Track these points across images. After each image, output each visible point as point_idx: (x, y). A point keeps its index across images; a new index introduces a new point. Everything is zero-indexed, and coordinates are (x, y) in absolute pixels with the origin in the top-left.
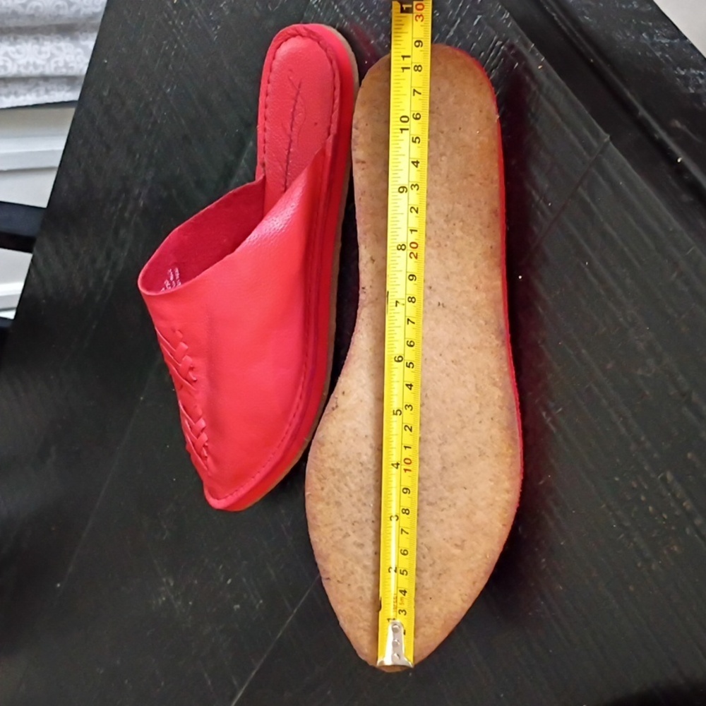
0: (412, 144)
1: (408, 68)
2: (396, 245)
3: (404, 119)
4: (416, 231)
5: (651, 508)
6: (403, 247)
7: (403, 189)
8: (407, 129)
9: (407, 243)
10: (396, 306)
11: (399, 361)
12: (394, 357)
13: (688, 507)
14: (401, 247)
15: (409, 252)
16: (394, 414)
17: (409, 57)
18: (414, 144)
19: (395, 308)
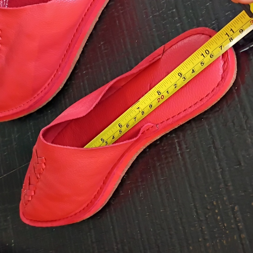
0: (200, 63)
1: (229, 36)
2: (159, 90)
3: (207, 52)
4: (168, 93)
5: (219, 218)
6: (159, 94)
7: (180, 75)
8: (204, 57)
9: (162, 94)
10: (137, 109)
11: (119, 126)
12: (120, 123)
13: (241, 227)
14: (159, 93)
15: (159, 97)
16: (101, 139)
17: (233, 32)
18: (200, 64)
19: (136, 109)
